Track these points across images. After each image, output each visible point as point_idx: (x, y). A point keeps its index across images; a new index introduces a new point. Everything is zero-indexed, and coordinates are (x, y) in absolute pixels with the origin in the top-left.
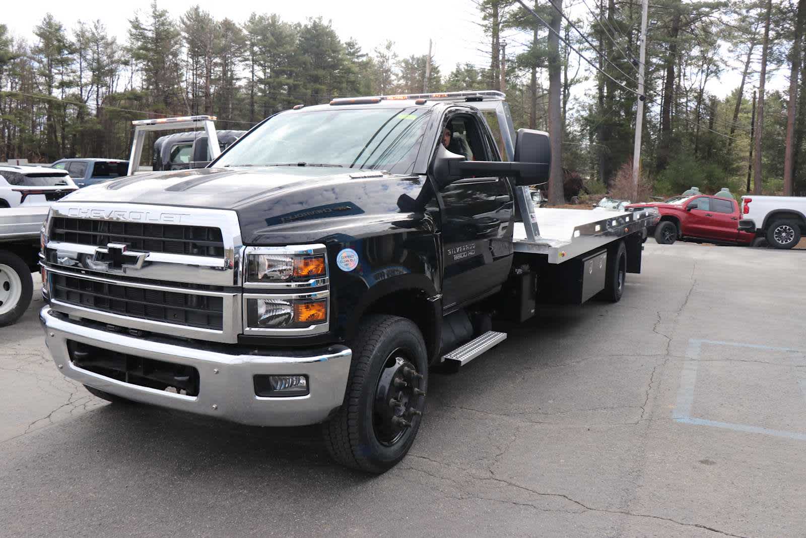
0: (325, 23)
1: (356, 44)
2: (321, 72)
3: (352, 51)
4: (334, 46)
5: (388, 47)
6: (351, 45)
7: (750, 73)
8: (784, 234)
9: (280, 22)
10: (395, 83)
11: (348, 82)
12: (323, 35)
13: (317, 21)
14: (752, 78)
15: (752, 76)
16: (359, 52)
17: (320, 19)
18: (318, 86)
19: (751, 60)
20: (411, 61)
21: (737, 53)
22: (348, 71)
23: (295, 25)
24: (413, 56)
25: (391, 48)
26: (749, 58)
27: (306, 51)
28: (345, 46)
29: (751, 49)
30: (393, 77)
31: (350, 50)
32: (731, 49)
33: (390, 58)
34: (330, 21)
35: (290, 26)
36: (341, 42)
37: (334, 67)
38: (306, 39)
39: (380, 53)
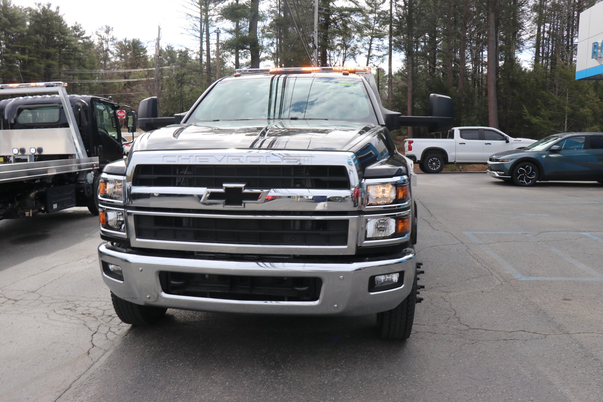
0: (53, 9)
1: (81, 28)
2: (52, 50)
3: (77, 33)
4: (62, 29)
5: (107, 32)
6: (76, 28)
7: (371, 56)
8: (434, 164)
9: (12, 5)
10: (113, 60)
11: (75, 59)
12: (52, 20)
13: (46, 7)
14: (373, 59)
15: (373, 58)
16: (84, 34)
17: (49, 5)
18: (50, 62)
19: (372, 48)
20: (124, 43)
21: (363, 43)
22: (75, 49)
23: (25, 9)
24: (126, 39)
25: (109, 33)
26: (370, 47)
27: (37, 32)
28: (71, 29)
29: (371, 40)
30: (110, 56)
31: (75, 33)
32: (358, 40)
33: (109, 40)
34: (58, 8)
35: (21, 9)
36: (68, 26)
37: (63, 46)
38: (36, 22)
39: (100, 36)
